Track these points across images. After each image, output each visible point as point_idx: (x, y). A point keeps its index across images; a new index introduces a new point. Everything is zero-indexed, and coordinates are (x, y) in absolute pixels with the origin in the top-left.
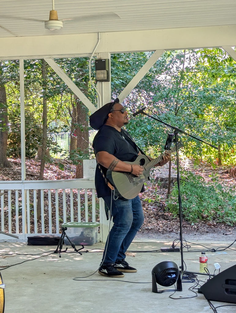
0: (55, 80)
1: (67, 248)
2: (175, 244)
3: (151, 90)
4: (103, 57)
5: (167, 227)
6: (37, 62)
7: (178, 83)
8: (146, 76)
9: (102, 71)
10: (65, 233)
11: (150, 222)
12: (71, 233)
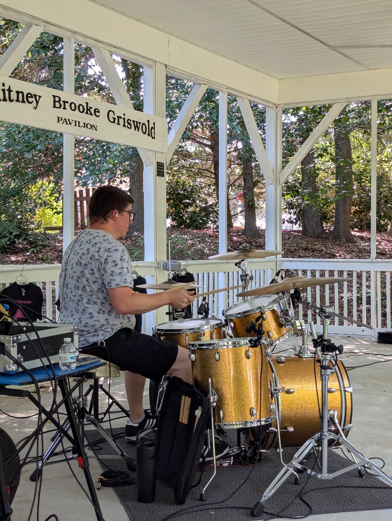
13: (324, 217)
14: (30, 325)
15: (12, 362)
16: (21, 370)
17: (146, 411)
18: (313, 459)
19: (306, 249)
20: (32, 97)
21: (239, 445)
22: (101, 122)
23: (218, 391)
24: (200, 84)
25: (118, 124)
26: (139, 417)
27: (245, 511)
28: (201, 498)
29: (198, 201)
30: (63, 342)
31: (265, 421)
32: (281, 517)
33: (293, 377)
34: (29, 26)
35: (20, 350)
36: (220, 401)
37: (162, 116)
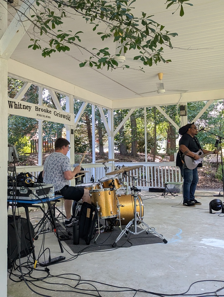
0: (160, 116)
1: (168, 193)
2: (221, 193)
3: (207, 119)
4: (184, 104)
5: (216, 186)
6: (151, 108)
7: (221, 115)
8: (205, 113)
9: (183, 111)
10: (166, 187)
11: (207, 183)
12: (169, 187)
13: (128, 148)
14: (39, 184)
15: (34, 196)
16: (37, 199)
17: (72, 216)
18: (132, 229)
19: (122, 159)
20: (28, 107)
21: (106, 224)
22: (52, 115)
23: (100, 206)
24: (86, 102)
25: (58, 116)
26: (70, 218)
27: (110, 246)
28: (95, 243)
29: (82, 143)
30: (50, 190)
31: (116, 216)
32: (122, 247)
33: (124, 201)
34: (27, 83)
35: (37, 193)
36: (101, 209)
37: (73, 113)
